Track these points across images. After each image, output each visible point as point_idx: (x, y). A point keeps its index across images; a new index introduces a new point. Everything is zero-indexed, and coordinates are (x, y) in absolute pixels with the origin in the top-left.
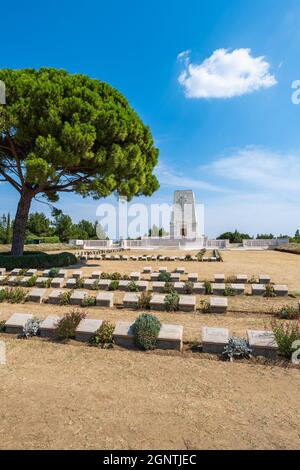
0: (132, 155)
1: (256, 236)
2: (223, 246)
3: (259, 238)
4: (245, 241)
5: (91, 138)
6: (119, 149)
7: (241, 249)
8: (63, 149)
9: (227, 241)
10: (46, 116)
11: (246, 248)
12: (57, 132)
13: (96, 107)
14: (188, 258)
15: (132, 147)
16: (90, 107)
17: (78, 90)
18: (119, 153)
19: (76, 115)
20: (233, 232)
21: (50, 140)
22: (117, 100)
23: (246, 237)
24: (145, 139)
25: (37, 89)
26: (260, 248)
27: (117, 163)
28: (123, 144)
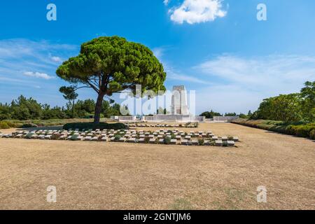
0: (154, 78)
1: (224, 114)
2: (202, 120)
3: (226, 115)
4: (214, 117)
5: (138, 72)
6: (149, 76)
7: (212, 122)
8: (126, 78)
9: (204, 117)
10: (118, 63)
11: (215, 121)
12: (123, 71)
13: (139, 58)
14: (180, 126)
15: (154, 74)
16: (138, 59)
17: (132, 51)
18: (149, 77)
19: (131, 63)
20: (210, 111)
21: (120, 74)
22: (148, 53)
23: (218, 115)
24: (160, 70)
25: (115, 51)
26: (223, 121)
27: (148, 82)
28: (150, 74)
